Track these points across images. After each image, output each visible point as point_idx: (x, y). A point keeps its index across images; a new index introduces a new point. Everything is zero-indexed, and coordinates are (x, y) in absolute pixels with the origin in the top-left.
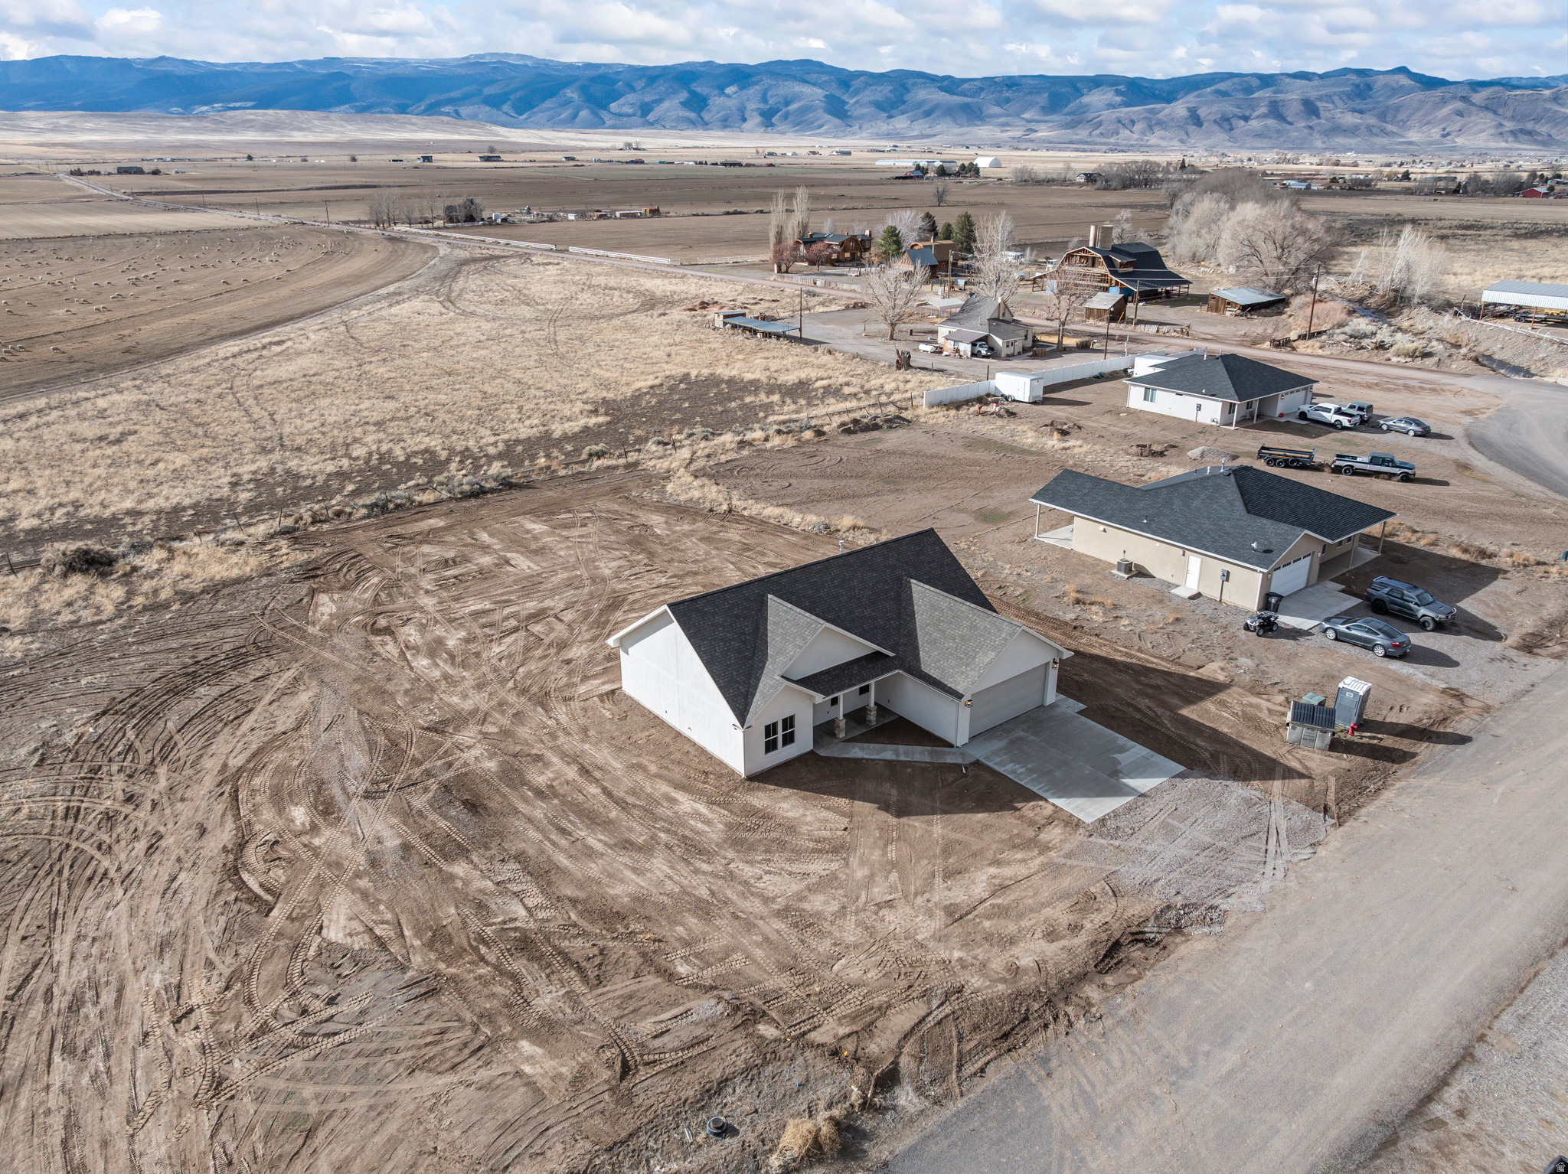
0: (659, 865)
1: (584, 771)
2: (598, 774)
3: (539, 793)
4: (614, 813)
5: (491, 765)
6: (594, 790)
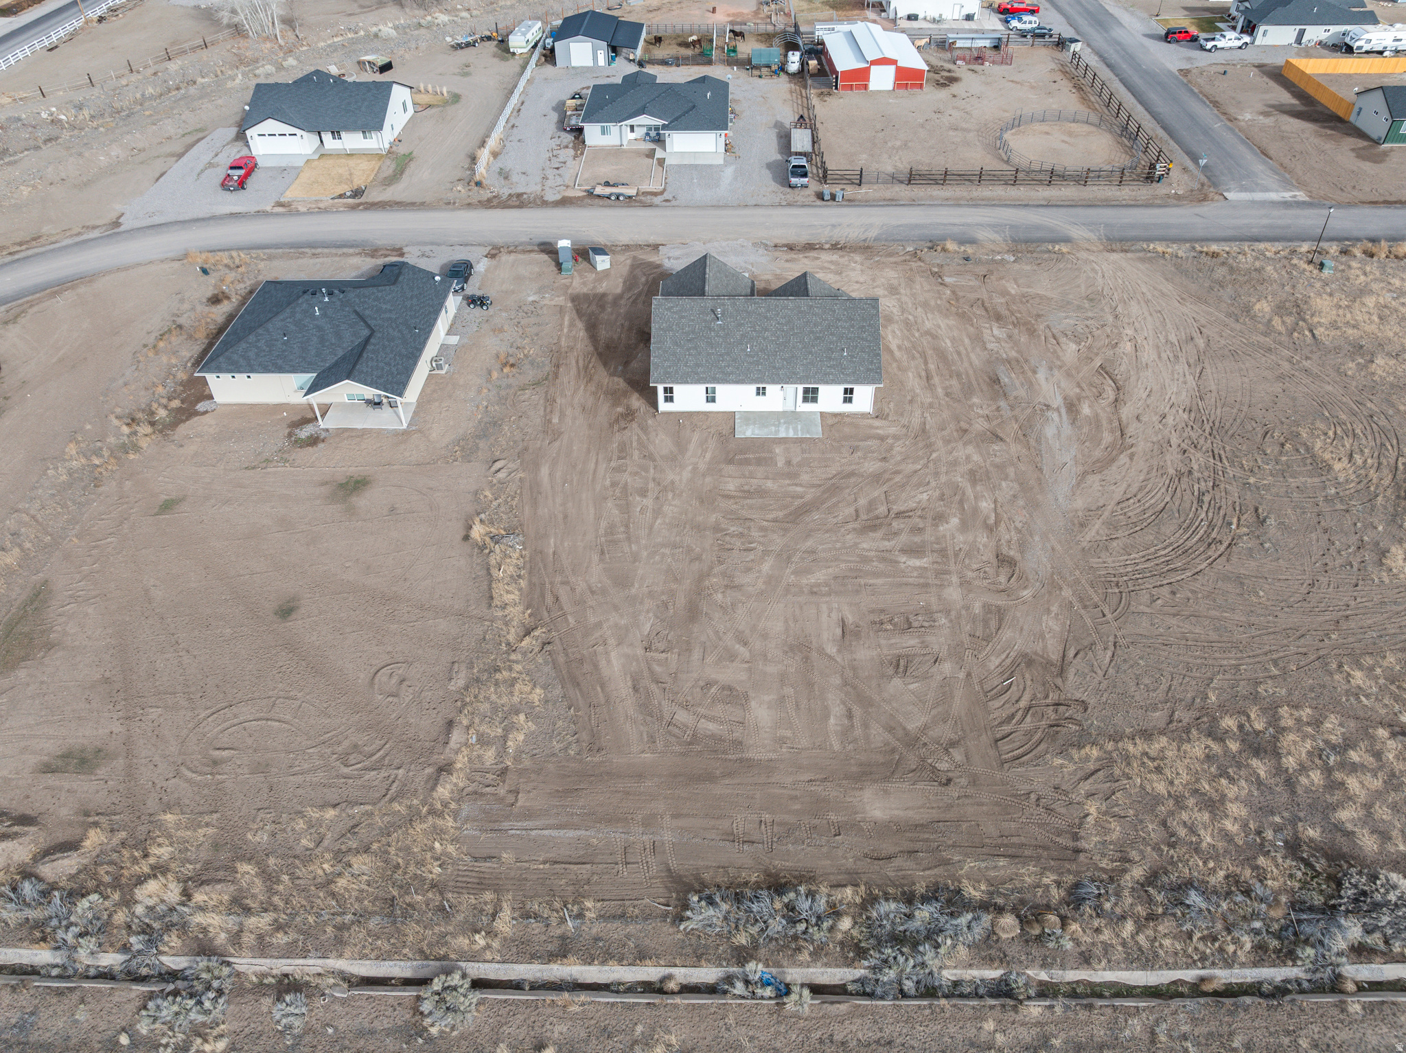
0: (928, 325)
1: (929, 378)
2: (923, 374)
3: (959, 375)
4: (930, 352)
5: (975, 400)
6: (932, 367)
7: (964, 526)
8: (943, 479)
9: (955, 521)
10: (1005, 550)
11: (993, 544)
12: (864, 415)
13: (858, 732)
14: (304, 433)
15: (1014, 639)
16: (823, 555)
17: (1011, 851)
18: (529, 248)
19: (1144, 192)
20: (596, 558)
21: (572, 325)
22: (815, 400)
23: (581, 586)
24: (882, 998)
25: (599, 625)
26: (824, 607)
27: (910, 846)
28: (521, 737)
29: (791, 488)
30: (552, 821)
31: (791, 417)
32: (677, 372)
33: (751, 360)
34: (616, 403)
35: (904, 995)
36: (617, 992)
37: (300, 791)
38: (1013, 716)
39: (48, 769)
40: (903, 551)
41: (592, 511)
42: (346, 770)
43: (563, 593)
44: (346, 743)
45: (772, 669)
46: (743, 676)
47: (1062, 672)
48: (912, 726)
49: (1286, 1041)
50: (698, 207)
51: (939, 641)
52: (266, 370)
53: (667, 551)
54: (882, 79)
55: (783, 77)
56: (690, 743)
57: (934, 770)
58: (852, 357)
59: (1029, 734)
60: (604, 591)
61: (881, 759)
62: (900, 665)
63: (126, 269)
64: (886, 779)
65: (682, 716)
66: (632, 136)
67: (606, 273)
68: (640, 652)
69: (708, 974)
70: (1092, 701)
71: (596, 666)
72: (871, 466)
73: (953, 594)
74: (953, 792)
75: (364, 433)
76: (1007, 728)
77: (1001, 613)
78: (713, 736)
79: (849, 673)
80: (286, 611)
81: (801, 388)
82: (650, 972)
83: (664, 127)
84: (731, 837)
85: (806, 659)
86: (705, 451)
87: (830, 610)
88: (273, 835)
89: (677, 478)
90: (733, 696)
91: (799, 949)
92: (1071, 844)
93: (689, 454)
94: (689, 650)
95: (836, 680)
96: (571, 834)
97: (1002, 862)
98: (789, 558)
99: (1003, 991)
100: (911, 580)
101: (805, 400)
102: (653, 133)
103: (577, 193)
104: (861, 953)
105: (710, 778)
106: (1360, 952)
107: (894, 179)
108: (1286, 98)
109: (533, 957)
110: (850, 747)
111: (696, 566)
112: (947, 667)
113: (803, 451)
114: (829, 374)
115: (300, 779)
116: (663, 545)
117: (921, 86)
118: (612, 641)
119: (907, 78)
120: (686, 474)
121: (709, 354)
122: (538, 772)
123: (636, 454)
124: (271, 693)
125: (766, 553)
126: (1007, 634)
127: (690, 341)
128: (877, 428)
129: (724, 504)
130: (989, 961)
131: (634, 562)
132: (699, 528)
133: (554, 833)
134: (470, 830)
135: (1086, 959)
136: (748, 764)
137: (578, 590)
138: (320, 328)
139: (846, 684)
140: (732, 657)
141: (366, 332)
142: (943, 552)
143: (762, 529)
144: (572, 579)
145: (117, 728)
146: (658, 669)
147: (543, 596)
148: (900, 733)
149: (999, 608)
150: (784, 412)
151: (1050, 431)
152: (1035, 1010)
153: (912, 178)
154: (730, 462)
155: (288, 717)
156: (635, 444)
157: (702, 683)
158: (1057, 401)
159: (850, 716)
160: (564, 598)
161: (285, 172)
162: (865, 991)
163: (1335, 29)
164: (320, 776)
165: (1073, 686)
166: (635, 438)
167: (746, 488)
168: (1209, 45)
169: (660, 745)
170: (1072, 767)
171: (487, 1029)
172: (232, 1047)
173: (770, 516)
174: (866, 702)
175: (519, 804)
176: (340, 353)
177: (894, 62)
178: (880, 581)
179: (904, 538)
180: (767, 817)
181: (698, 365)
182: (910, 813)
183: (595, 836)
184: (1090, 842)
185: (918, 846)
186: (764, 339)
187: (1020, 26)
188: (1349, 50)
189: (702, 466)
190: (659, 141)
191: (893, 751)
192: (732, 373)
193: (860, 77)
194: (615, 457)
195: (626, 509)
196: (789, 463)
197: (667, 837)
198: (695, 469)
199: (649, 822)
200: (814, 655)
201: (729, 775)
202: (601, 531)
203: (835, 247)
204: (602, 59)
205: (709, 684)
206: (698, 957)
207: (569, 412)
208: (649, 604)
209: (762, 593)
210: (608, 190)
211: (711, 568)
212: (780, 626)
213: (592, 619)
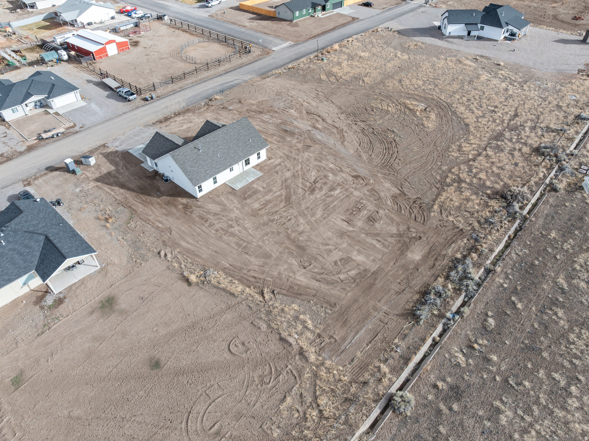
3: (273, 135)
5: (288, 139)
7: (335, 175)
8: (311, 165)
9: (330, 175)
10: (352, 174)
11: (347, 174)
12: (265, 161)
13: (386, 243)
14: (49, 301)
15: (385, 194)
16: (311, 207)
17: (451, 241)
18: (43, 173)
19: (245, 59)
20: (247, 256)
21: (112, 190)
22: (249, 163)
23: (256, 268)
24: (474, 295)
25: (280, 274)
26: (333, 220)
27: (433, 259)
28: (309, 322)
29: (275, 194)
30: (353, 334)
31: (244, 174)
32: (200, 178)
33: (222, 159)
34: (175, 206)
35: (477, 290)
36: (429, 354)
37: (265, 407)
38: (410, 212)
40: (330, 191)
41: (222, 244)
42: (271, 385)
43: (252, 273)
44: (256, 379)
45: (344, 245)
46: (340, 253)
47: (405, 194)
48: (395, 232)
50: (100, 124)
51: (371, 207)
53: (266, 237)
55: (63, 63)
56: (355, 281)
57: (414, 238)
58: (253, 141)
59: (418, 213)
60: (266, 264)
61: (400, 245)
62: (371, 219)
64: (408, 248)
65: (342, 277)
66: (28, 109)
67: (98, 164)
68: (304, 270)
69: (440, 328)
70: (419, 196)
71: (298, 285)
72: (288, 174)
73: (357, 193)
74: (424, 239)
75: (82, 282)
76: (413, 216)
77: (373, 190)
78: (357, 274)
79: (364, 231)
80: (156, 365)
81: (244, 161)
82: (429, 342)
83: (47, 98)
84: (398, 293)
85: (348, 236)
86: (232, 201)
87: (335, 219)
88: (279, 427)
89: (236, 215)
90: (346, 260)
91: (448, 303)
92: (458, 230)
93: (228, 205)
94: (316, 259)
95: (363, 236)
96: (362, 331)
97: (453, 245)
98: (304, 214)
99: (488, 271)
100: (342, 197)
101: (246, 165)
102: (40, 104)
103: (32, 141)
104: (460, 290)
105: (373, 284)
106: (521, 208)
107: (164, 83)
109: (402, 369)
110: (390, 248)
111: (282, 235)
112: (381, 212)
113: (263, 182)
114: (251, 150)
115: (258, 404)
116: (263, 237)
117: (128, 48)
119: (122, 47)
120: (237, 212)
121: (206, 165)
122: (328, 325)
123: (210, 217)
124: (199, 393)
125: (296, 217)
126: (382, 194)
127: (196, 163)
128: (274, 162)
129: (262, 212)
130: (479, 267)
131: (261, 248)
132: (265, 224)
133: (358, 336)
134: (336, 359)
135: (491, 251)
136: (376, 273)
137: (257, 269)
138: (12, 250)
139: (367, 234)
140: (330, 251)
142: (339, 185)
144: (250, 268)
146: (316, 270)
147: (248, 280)
148: (395, 235)
149: (371, 189)
151: (319, 137)
152: (498, 269)
153: (173, 80)
154: (245, 199)
155: (220, 393)
156: (204, 214)
157: (333, 264)
158: (310, 128)
159: (379, 241)
160: (256, 275)
162: (470, 297)
164: (264, 396)
165: (411, 196)
166: (201, 212)
167: (262, 203)
168: (210, 5)
169: (348, 289)
170: (436, 213)
171: (418, 398)
173: (282, 206)
174: (378, 235)
175: (337, 339)
177: (114, 41)
178: (335, 203)
179: (325, 188)
180: (398, 281)
181: (206, 171)
182: (423, 251)
183: (369, 326)
184: (461, 226)
185: (435, 257)
186: (221, 149)
189: (239, 206)
191: (400, 241)
192: (220, 167)
193: (103, 52)
194: (204, 223)
195: (233, 235)
196: (263, 188)
197: (385, 308)
198: (237, 208)
199: (375, 309)
200: (349, 234)
201: (375, 279)
202: (236, 247)
203: (177, 114)
205: (336, 263)
206: (434, 327)
207: (160, 219)
208: (285, 256)
209: (311, 228)
211: (287, 232)
212: (330, 234)
213: (275, 273)
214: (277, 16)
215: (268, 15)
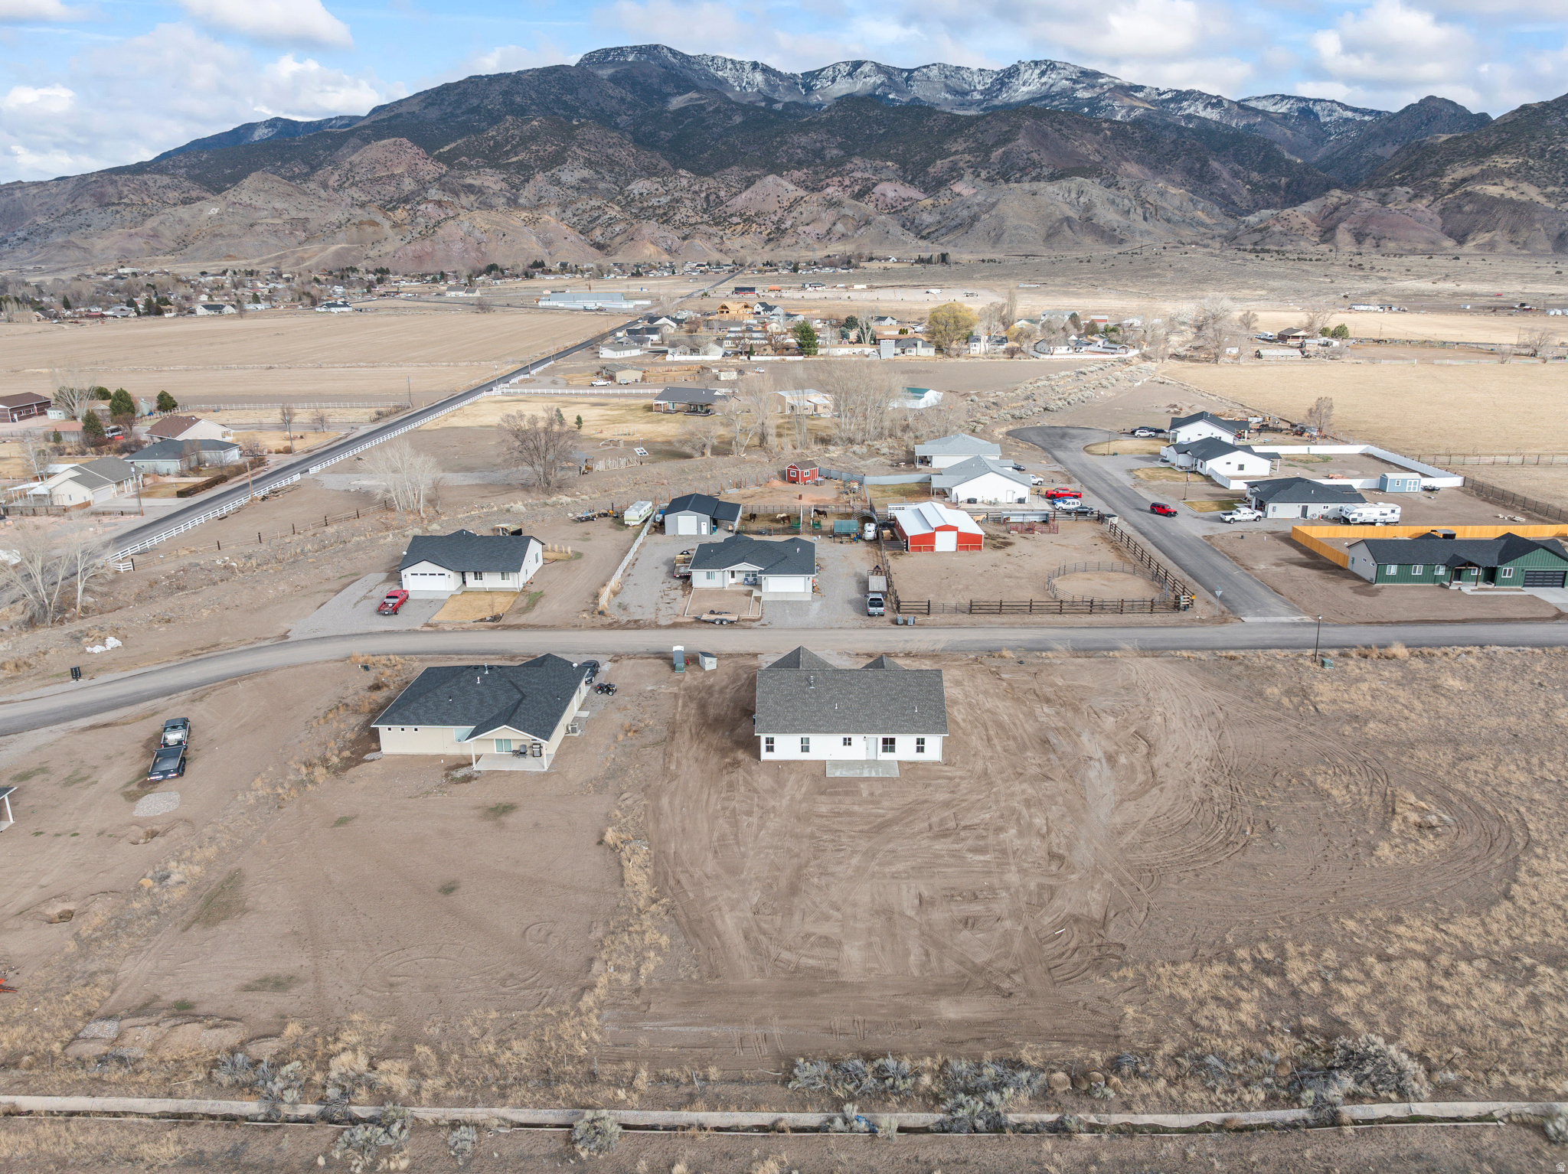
0: (988, 706)
1: (989, 740)
2: (985, 737)
3: (1015, 738)
4: (990, 724)
5: (1029, 754)
6: (992, 733)
7: (1021, 834)
8: (1003, 804)
9: (1013, 832)
10: (1055, 850)
11: (1045, 846)
12: (935, 763)
13: (934, 964)
14: (460, 773)
15: (1064, 905)
16: (902, 853)
17: (1063, 1038)
18: (647, 656)
19: (1174, 617)
20: (710, 855)
21: (685, 705)
22: (892, 750)
23: (698, 874)
24: (958, 1132)
25: (715, 898)
26: (904, 887)
27: (980, 1035)
28: (652, 967)
29: (874, 811)
30: (679, 1021)
31: (874, 763)
32: (777, 725)
33: (838, 716)
34: (724, 757)
35: (976, 1131)
36: (737, 1132)
38: (1063, 954)
39: (248, 988)
40: (970, 850)
41: (706, 826)
42: (504, 990)
43: (683, 878)
44: (503, 973)
45: (861, 925)
46: (837, 930)
47: (1104, 924)
48: (978, 961)
49: (1295, 1156)
50: (790, 629)
51: (1001, 907)
52: (433, 723)
53: (770, 851)
54: (946, 543)
55: (861, 543)
56: (793, 972)
57: (998, 988)
58: (922, 713)
59: (1077, 965)
60: (717, 877)
61: (954, 981)
62: (969, 923)
63: (296, 666)
64: (958, 994)
65: (786, 955)
66: (732, 581)
67: (713, 672)
68: (750, 915)
69: (812, 1119)
70: (1129, 944)
71: (713, 924)
72: (942, 796)
73: (1013, 877)
74: (1014, 1002)
75: (511, 773)
76: (1058, 962)
77: (1052, 890)
78: (812, 968)
79: (926, 928)
80: (448, 889)
81: (880, 737)
82: (764, 1118)
83: (761, 572)
84: (830, 1031)
85: (890, 919)
86: (801, 786)
87: (909, 889)
88: (444, 1030)
89: (778, 804)
90: (829, 942)
91: (888, 1099)
92: (1113, 1033)
93: (787, 788)
94: (791, 914)
95: (916, 932)
96: (695, 1029)
97: (1056, 1045)
98: (874, 855)
99: (1059, 1129)
100: (976, 869)
101: (885, 750)
102: (751, 579)
103: (686, 619)
105: (812, 994)
106: (1353, 1097)
107: (957, 610)
108: (1295, 554)
109: (666, 1107)
110: (928, 974)
111: (795, 861)
112: (1008, 924)
113: (884, 786)
114: (903, 726)
115: (466, 995)
116: (767, 847)
117: (980, 548)
118: (726, 909)
119: (967, 541)
120: (785, 802)
121: (803, 711)
122: (667, 991)
123: (742, 789)
124: (438, 941)
125: (854, 852)
126: (1057, 903)
127: (788, 701)
128: (946, 772)
129: (817, 821)
130: (1047, 1108)
131: (743, 858)
132: (797, 837)
133: (682, 1029)
134: (610, 1028)
135: (1128, 1107)
136: (844, 985)
137: (696, 876)
138: (479, 693)
139: (923, 934)
140: (827, 918)
141: (518, 696)
142: (1004, 852)
143: (850, 837)
144: (691, 869)
145: (306, 962)
146: (765, 926)
147: (666, 880)
148: (969, 965)
149: (1051, 887)
150: (867, 761)
151: (1092, 774)
152: (1085, 1140)
153: (973, 609)
154: (822, 793)
155: (454, 956)
156: (741, 782)
157: (802, 935)
158: (1099, 754)
159: (927, 954)
160: (684, 881)
161: (433, 603)
162: (943, 1128)
163: (1332, 506)
164: (482, 993)
165: (1113, 933)
166: (741, 779)
167: (836, 810)
168: (1228, 518)
169: (768, 973)
170: (1113, 985)
171: (628, 1154)
172: (412, 1167)
173: (857, 829)
174: (941, 946)
175: (651, 1011)
176: (496, 711)
177: (954, 529)
178: (950, 870)
179: (970, 842)
180: (859, 1018)
181: (794, 720)
182: (979, 1015)
183: (716, 1031)
184: (1129, 1030)
185: (986, 1035)
186: (849, 700)
187: (1064, 506)
188: (1347, 522)
189: (799, 796)
190: (757, 584)
191: (964, 976)
192: (823, 726)
193: (926, 542)
194: (724, 791)
195: (735, 824)
196: (872, 794)
197: (776, 1031)
198: (792, 798)
199: (761, 1022)
200: (896, 916)
201: (827, 991)
202: (715, 838)
203: (909, 655)
204: (705, 530)
205: (808, 935)
206: (804, 1106)
207: (684, 762)
208: (756, 885)
209: (851, 878)
210: (713, 617)
211: (808, 862)
212: (867, 898)
213: (708, 894)
214: (1349, 566)
215: (1333, 559)
